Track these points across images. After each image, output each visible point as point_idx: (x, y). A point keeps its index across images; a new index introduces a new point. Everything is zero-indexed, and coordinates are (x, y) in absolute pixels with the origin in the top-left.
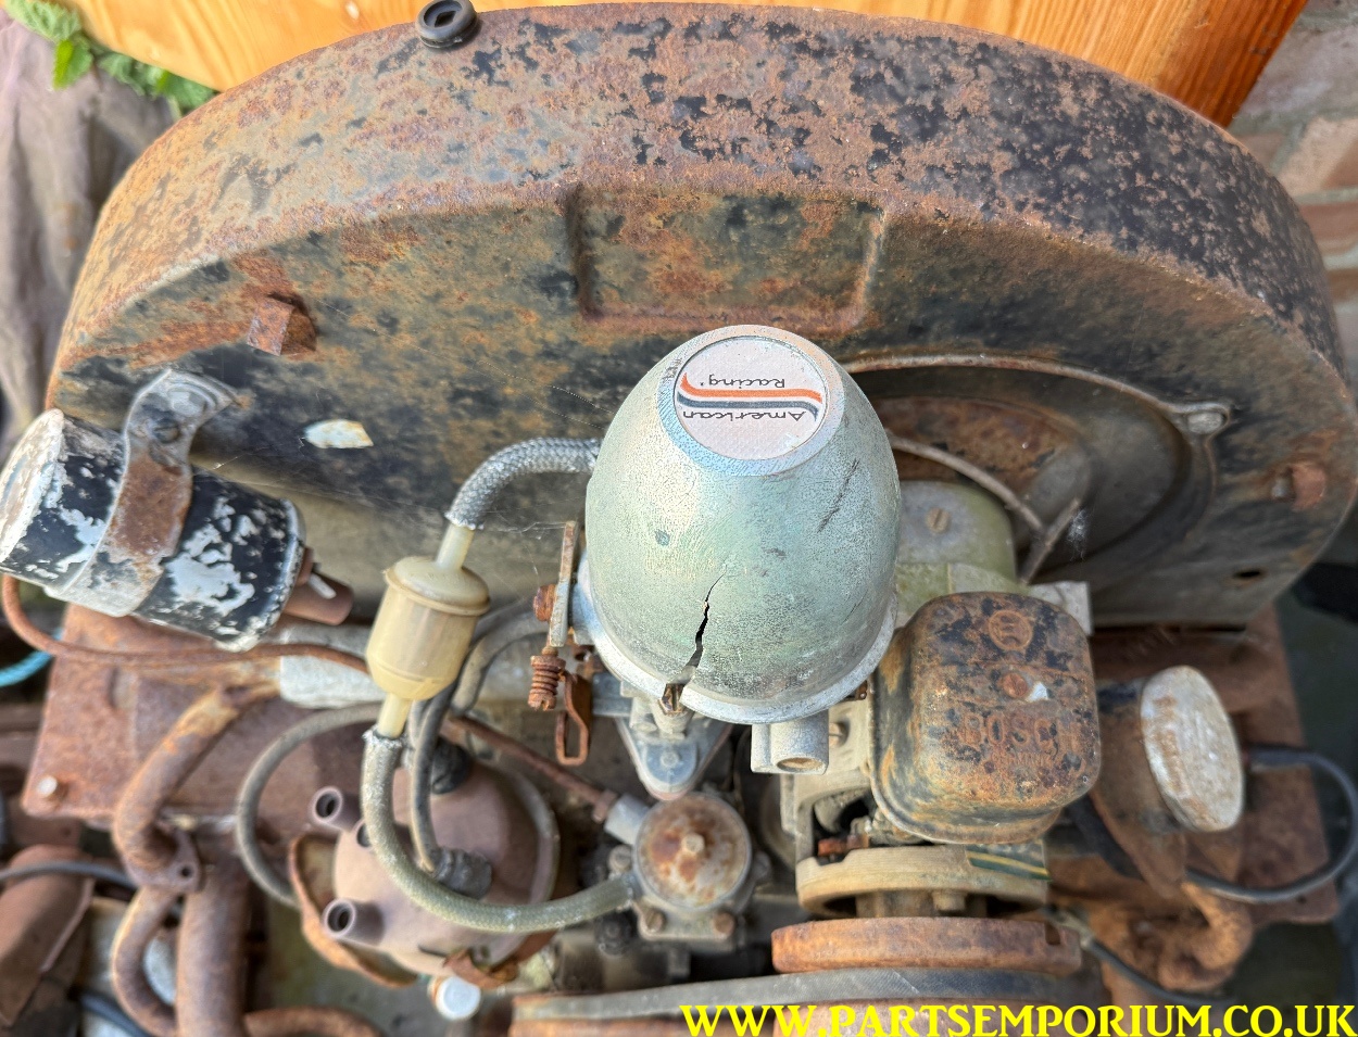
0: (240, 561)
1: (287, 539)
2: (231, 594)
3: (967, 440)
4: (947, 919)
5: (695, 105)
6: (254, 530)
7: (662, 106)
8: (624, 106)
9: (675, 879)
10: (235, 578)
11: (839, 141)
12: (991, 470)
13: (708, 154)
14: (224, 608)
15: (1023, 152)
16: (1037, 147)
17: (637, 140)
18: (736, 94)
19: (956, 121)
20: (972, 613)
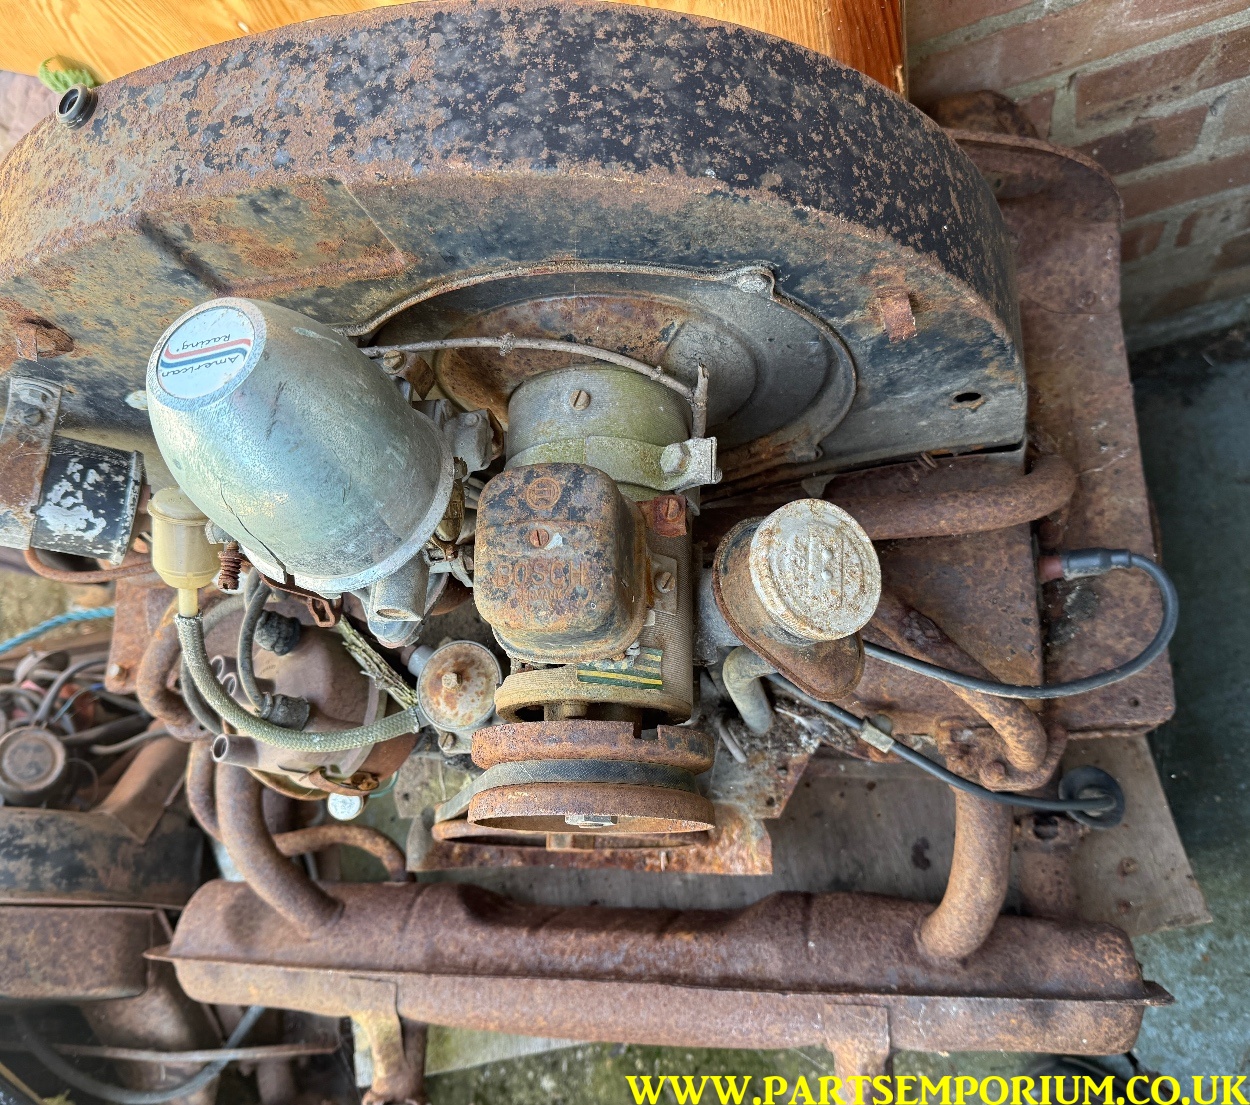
0: (91, 502)
1: (126, 482)
2: (90, 526)
3: (587, 329)
4: (570, 722)
5: (216, 130)
6: (99, 479)
7: (196, 136)
8: (172, 142)
9: (443, 707)
10: (90, 515)
11: (309, 134)
12: (622, 351)
13: (221, 167)
14: (90, 536)
15: (457, 103)
16: (470, 96)
17: (178, 168)
18: (243, 113)
19: (403, 92)
20: (516, 483)
